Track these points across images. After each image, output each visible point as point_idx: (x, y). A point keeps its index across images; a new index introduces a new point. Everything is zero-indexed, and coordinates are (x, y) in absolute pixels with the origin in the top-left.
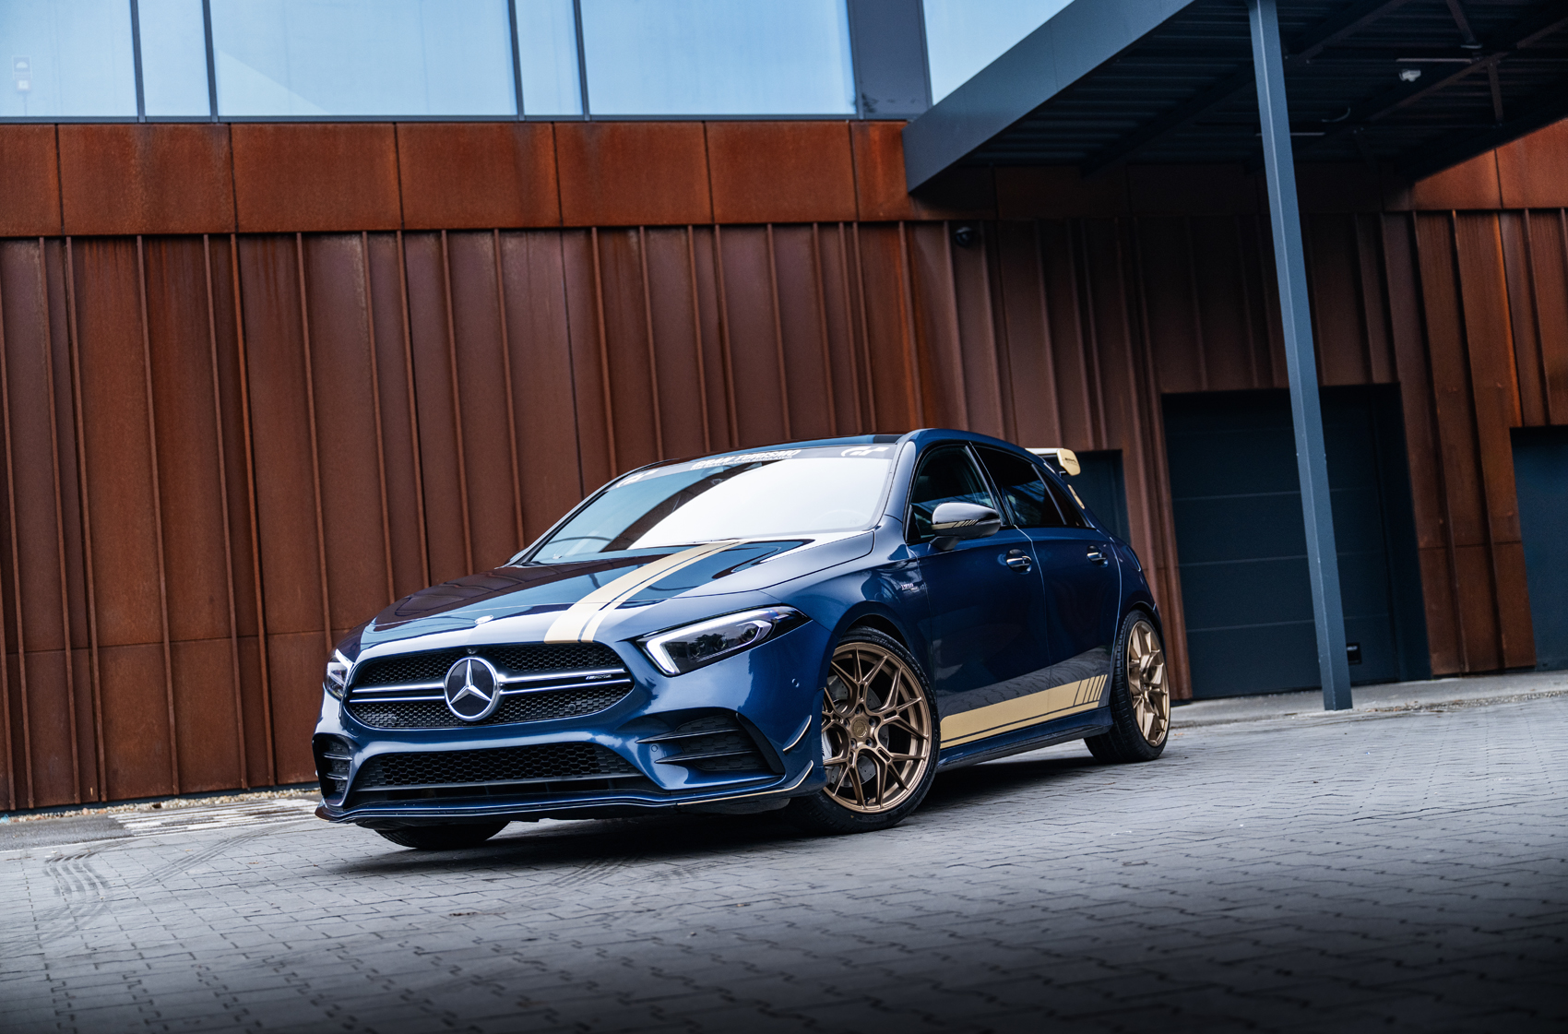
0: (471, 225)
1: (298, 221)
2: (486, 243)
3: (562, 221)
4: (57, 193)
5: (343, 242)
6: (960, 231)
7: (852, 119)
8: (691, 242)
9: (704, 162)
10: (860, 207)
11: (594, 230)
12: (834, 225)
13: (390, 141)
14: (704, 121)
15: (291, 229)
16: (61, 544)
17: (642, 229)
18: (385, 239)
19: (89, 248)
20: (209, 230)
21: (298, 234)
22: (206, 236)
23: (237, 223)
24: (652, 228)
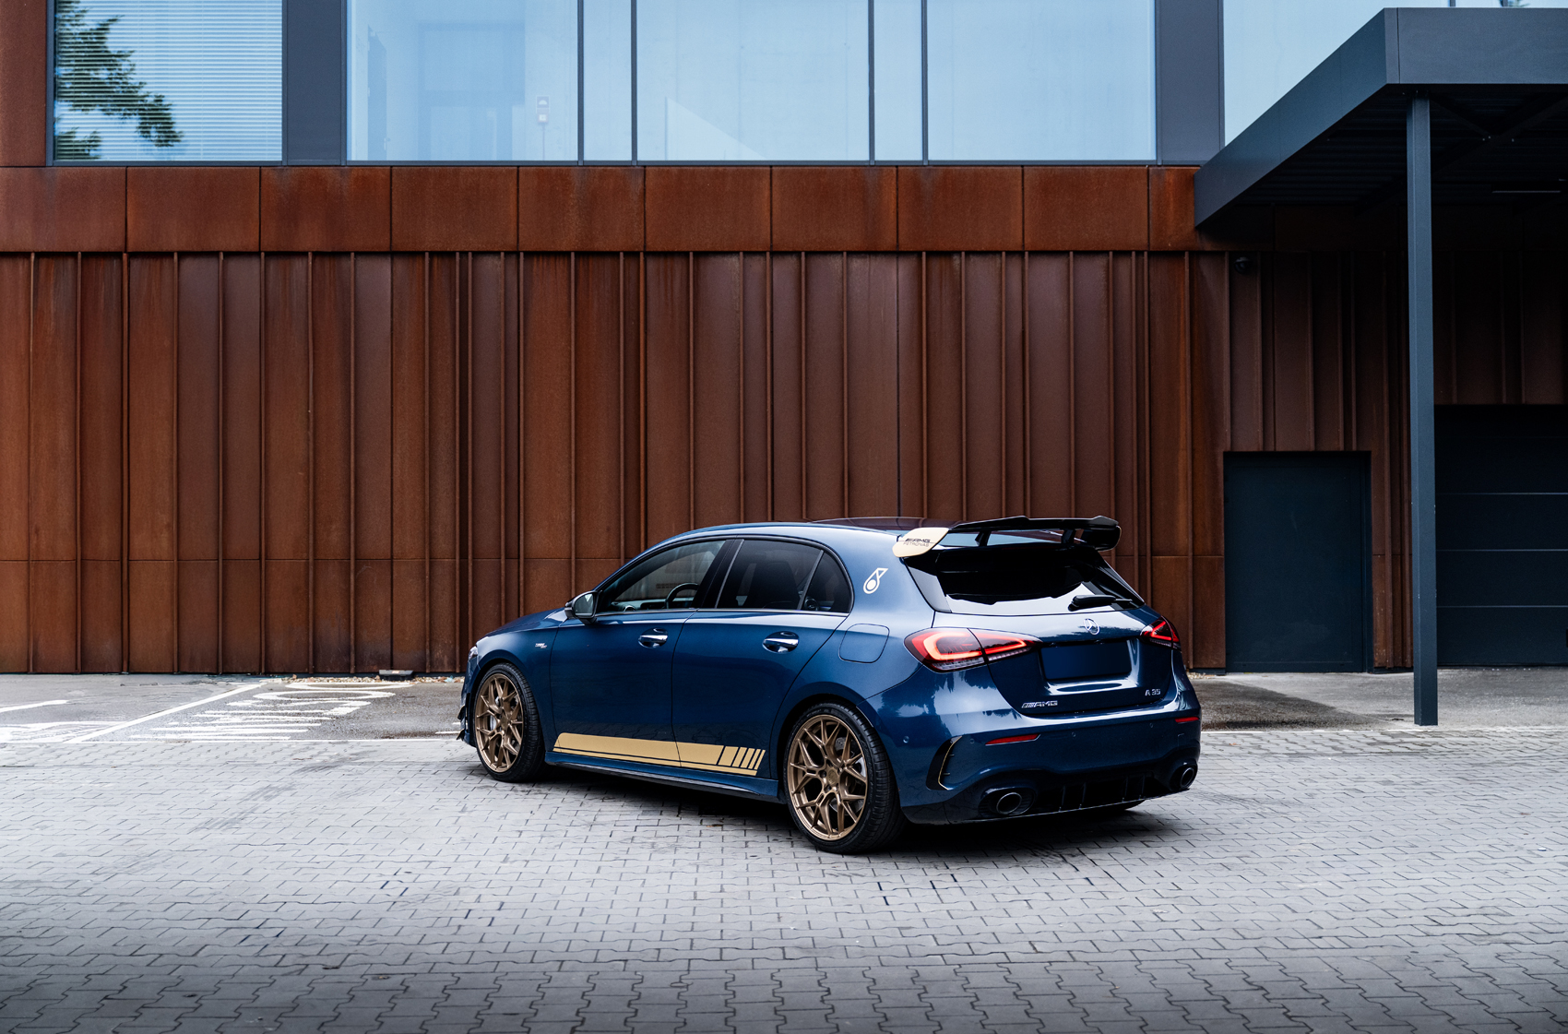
0: (825, 249)
1: (688, 242)
2: (836, 263)
3: (898, 246)
4: (515, 219)
5: (725, 259)
6: (1238, 261)
7: (1151, 164)
8: (1003, 265)
9: (1020, 200)
10: (1151, 239)
11: (924, 254)
12: (1128, 253)
13: (766, 182)
14: (1023, 166)
15: (686, 249)
16: (503, 481)
17: (963, 253)
18: (757, 258)
19: (538, 261)
20: (624, 249)
21: (690, 254)
22: (621, 254)
23: (645, 243)
24: (972, 253)
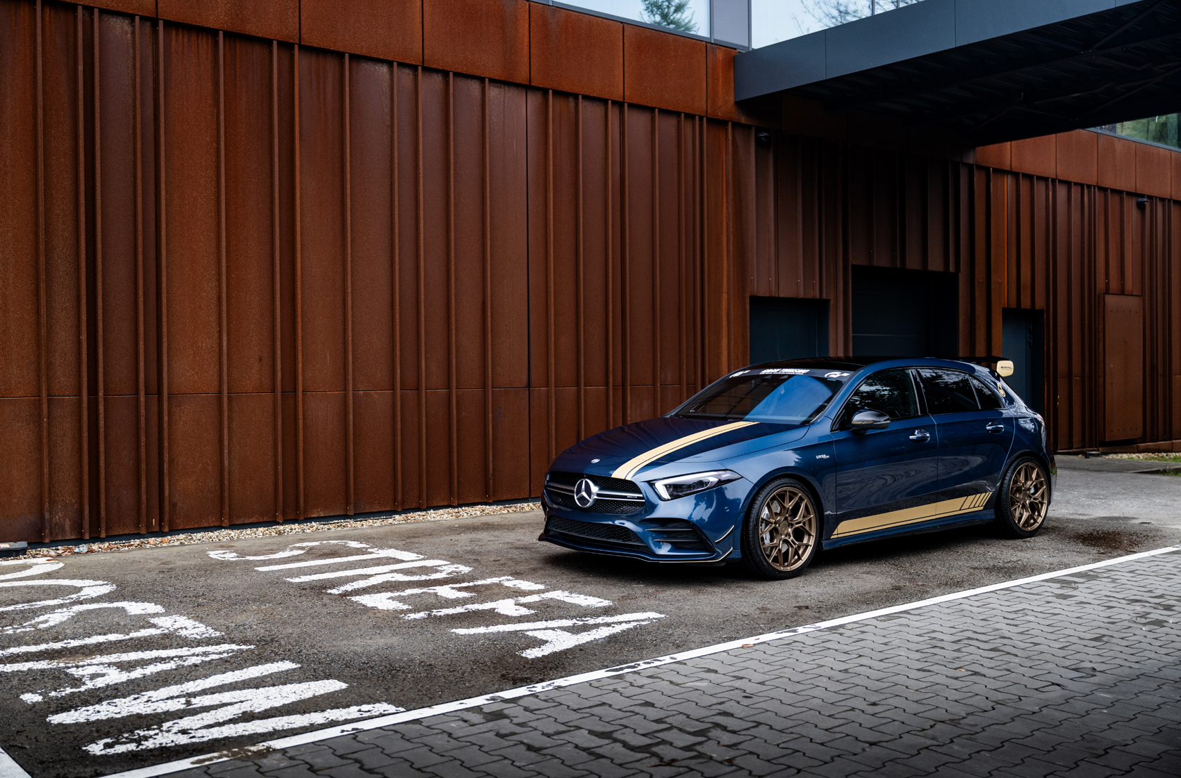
0: (470, 72)
1: (346, 42)
3: (530, 81)
5: (377, 68)
6: (762, 135)
7: (707, 41)
8: (603, 112)
10: (708, 107)
11: (550, 92)
12: (694, 117)
14: (621, 23)
15: (341, 49)
17: (580, 97)
18: (409, 71)
19: (177, 34)
20: (278, 38)
21: (347, 55)
22: (275, 42)
23: (300, 35)
24: (586, 97)
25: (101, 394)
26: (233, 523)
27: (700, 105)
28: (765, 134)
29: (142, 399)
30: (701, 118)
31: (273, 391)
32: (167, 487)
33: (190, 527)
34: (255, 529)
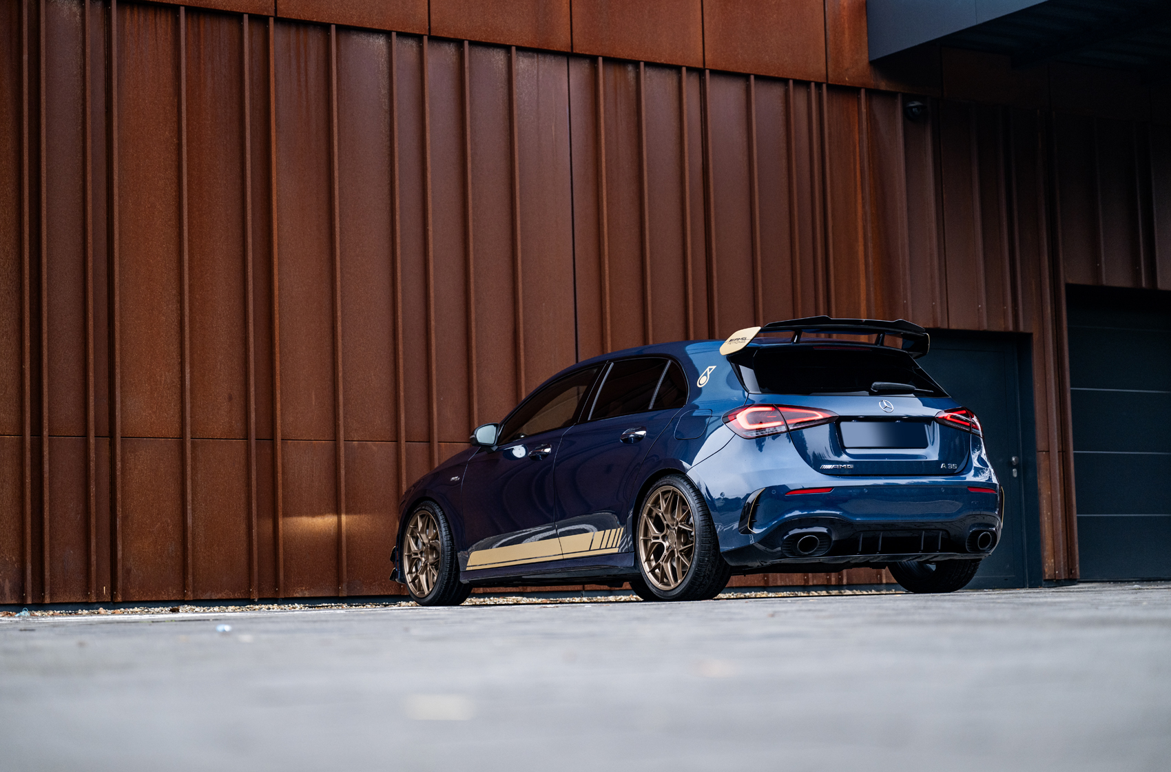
0: (491, 40)
1: (332, 13)
3: (571, 47)
6: (912, 105)
8: (683, 82)
10: (829, 70)
11: (600, 60)
12: (807, 84)
15: (326, 20)
17: (641, 64)
18: (411, 40)
20: (250, 10)
21: (333, 27)
22: (246, 16)
23: (276, 6)
24: (650, 65)
25: (46, 433)
26: (198, 598)
27: (816, 68)
28: (917, 103)
29: (92, 440)
30: (819, 85)
31: (247, 437)
32: (120, 548)
33: (146, 599)
34: (224, 607)
